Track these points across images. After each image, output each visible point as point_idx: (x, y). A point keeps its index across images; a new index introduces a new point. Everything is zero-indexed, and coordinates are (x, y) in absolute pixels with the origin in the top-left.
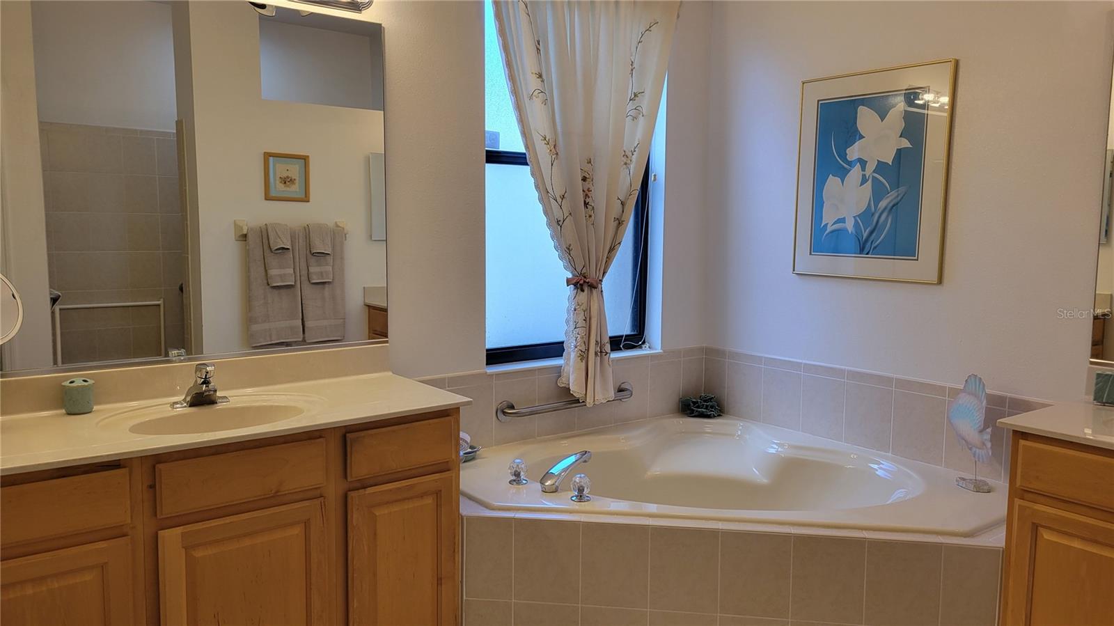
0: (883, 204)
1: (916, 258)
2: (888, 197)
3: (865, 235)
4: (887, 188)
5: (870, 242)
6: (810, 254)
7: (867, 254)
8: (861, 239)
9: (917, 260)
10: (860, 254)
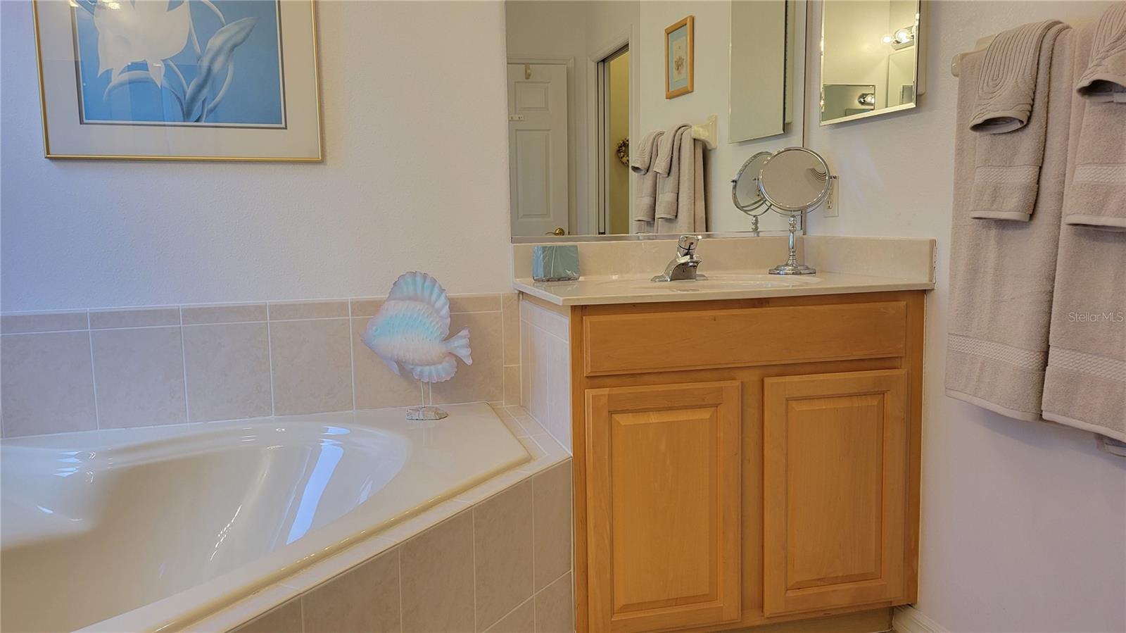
0: (215, 42)
1: (283, 125)
2: (222, 32)
3: (189, 91)
4: (219, 17)
5: (201, 102)
6: (81, 123)
7: (197, 121)
8: (182, 99)
9: (286, 128)
10: (184, 121)
